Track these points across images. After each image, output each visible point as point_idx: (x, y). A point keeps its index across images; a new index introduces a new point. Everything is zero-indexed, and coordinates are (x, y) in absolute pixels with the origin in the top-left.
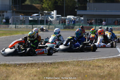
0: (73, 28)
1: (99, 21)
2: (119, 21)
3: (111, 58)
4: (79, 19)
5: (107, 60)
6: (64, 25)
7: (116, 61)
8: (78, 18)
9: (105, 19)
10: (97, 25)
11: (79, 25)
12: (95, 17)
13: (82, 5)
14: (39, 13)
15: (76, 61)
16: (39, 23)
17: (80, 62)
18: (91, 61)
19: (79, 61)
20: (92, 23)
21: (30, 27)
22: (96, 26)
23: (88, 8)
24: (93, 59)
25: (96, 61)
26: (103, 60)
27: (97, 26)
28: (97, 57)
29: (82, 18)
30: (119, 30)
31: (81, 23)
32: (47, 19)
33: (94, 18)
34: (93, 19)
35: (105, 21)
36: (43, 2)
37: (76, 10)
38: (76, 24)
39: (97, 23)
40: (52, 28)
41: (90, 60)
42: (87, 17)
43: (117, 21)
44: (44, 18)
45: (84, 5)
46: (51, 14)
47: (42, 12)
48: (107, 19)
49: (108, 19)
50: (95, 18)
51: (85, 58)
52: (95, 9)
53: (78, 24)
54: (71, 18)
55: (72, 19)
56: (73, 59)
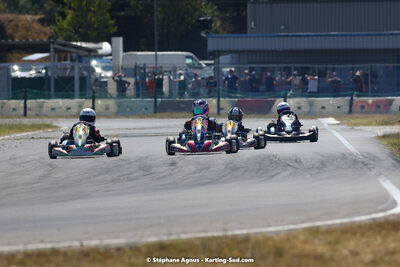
4: (217, 70)
6: (156, 98)
8: (210, 65)
9: (322, 66)
11: (218, 96)
12: (280, 63)
13: (228, 15)
14: (52, 50)
16: (52, 93)
21: (14, 109)
22: (286, 97)
23: (253, 24)
30: (380, 113)
32: (85, 73)
36: (64, 4)
37: (203, 35)
40: (107, 108)
42: (249, 63)
44: (73, 68)
45: (235, 14)
46: (100, 52)
47: (65, 45)
48: (329, 66)
50: (283, 65)
52: (282, 27)
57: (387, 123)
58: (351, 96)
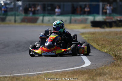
0: (3, 20)
1: (49, 8)
2: (83, 6)
3: (69, 70)
4: (15, 5)
5: (63, 74)
7: (79, 76)
8: (12, 2)
10: (46, 14)
11: (15, 15)
15: (9, 77)
17: (17, 79)
18: (35, 77)
19: (13, 77)
20: (38, 10)
22: (43, 16)
24: (38, 74)
25: (43, 77)
26: (56, 74)
27: (45, 16)
28: (46, 70)
29: (20, 3)
30: (83, 23)
31: (17, 11)
33: (40, 3)
34: (38, 5)
35: (60, 8)
38: (9, 13)
39: (46, 12)
41: (33, 75)
43: (81, 7)
49: (65, 3)
50: (42, 3)
51: (25, 72)
53: (13, 13)
54: (1, 4)
55: (3, 4)
56: (3, 74)
57: (84, 28)
58: (71, 16)
